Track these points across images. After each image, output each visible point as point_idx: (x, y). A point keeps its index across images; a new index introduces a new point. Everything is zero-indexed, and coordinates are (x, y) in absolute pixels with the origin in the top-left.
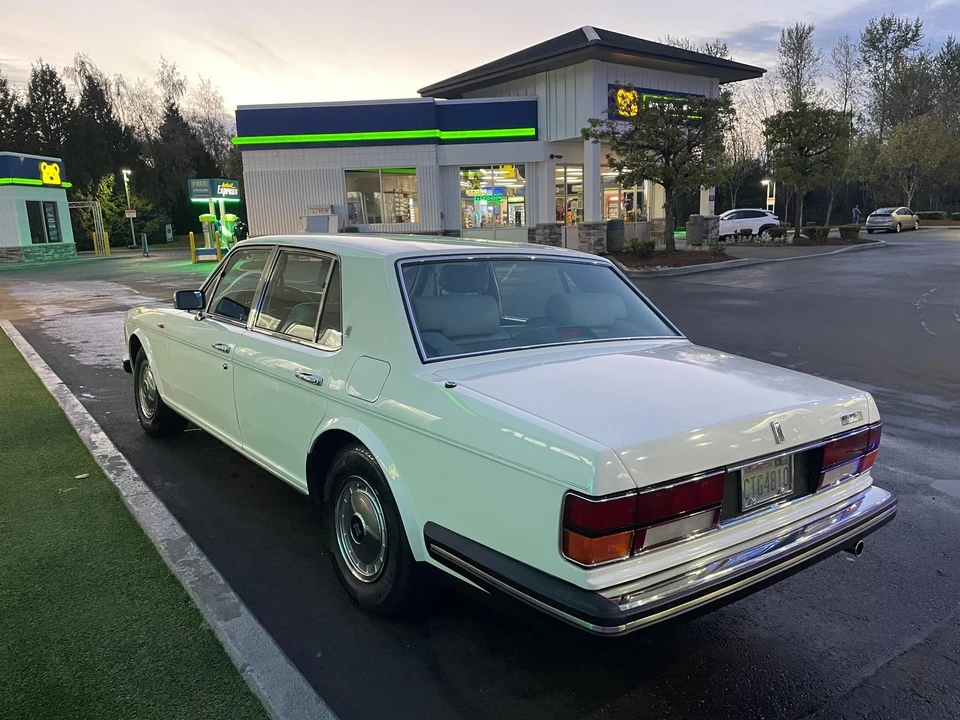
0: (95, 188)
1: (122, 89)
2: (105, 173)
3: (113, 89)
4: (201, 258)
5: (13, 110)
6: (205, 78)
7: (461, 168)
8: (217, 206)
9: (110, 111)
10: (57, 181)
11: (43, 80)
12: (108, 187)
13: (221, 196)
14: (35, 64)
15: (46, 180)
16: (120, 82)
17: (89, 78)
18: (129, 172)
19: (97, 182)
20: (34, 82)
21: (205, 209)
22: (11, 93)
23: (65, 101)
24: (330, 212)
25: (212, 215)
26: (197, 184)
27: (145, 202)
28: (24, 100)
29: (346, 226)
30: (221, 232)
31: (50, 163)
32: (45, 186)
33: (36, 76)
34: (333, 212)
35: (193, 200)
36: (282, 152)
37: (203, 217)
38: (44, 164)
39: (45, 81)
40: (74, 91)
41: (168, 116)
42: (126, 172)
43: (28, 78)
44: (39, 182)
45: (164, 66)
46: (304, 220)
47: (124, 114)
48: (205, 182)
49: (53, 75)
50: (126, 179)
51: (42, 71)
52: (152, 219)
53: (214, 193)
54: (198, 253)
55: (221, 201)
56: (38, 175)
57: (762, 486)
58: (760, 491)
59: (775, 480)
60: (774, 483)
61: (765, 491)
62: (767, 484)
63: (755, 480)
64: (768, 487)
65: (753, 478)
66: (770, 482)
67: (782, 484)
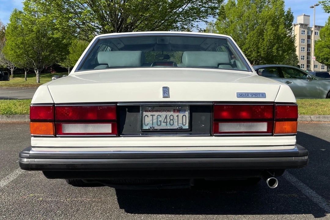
57: (160, 121)
58: (159, 124)
59: (172, 120)
60: (172, 122)
61: (163, 124)
62: (165, 121)
63: (155, 117)
64: (166, 122)
65: (152, 115)
66: (169, 120)
67: (180, 124)
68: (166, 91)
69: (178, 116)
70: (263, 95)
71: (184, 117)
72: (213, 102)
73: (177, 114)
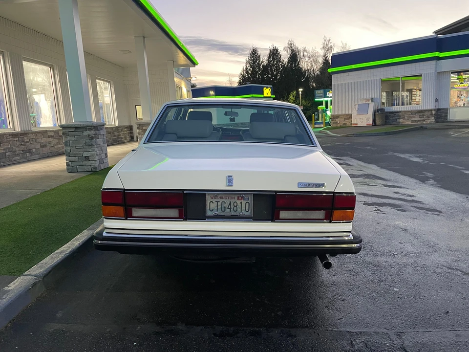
0: (288, 98)
1: (305, 54)
2: (292, 91)
3: (302, 54)
4: (316, 126)
5: (261, 67)
6: (344, 43)
7: (452, 73)
8: (327, 102)
9: (298, 64)
10: (269, 95)
11: (273, 53)
12: (293, 96)
13: (328, 97)
14: (271, 47)
15: (265, 95)
16: (305, 50)
17: (292, 50)
18: (302, 90)
19: (289, 94)
20: (270, 54)
21: (321, 103)
22: (261, 60)
23: (280, 62)
24: (370, 102)
25: (324, 106)
26: (319, 92)
27: (307, 102)
28: (265, 63)
29: (379, 108)
30: (326, 114)
31: (267, 88)
32: (265, 97)
33: (270, 52)
34: (372, 101)
35: (316, 100)
36: (350, 73)
37: (320, 107)
38: (265, 88)
39: (274, 53)
40: (285, 57)
41: (324, 63)
42: (301, 90)
43: (268, 52)
44: (262, 96)
45: (325, 40)
46: (357, 106)
47: (305, 65)
48: (321, 91)
49: (277, 50)
50: (300, 93)
51: (273, 49)
52: (310, 110)
53: (325, 96)
54: (315, 124)
55: (329, 99)
56: (262, 93)
57: (225, 207)
58: (223, 210)
59: (236, 206)
60: (235, 208)
61: (228, 210)
62: (229, 207)
63: (220, 204)
64: (231, 209)
65: (217, 202)
66: (232, 207)
67: (243, 210)
68: (230, 179)
69: (241, 203)
70: (322, 185)
71: (247, 204)
72: (275, 191)
73: (240, 201)
